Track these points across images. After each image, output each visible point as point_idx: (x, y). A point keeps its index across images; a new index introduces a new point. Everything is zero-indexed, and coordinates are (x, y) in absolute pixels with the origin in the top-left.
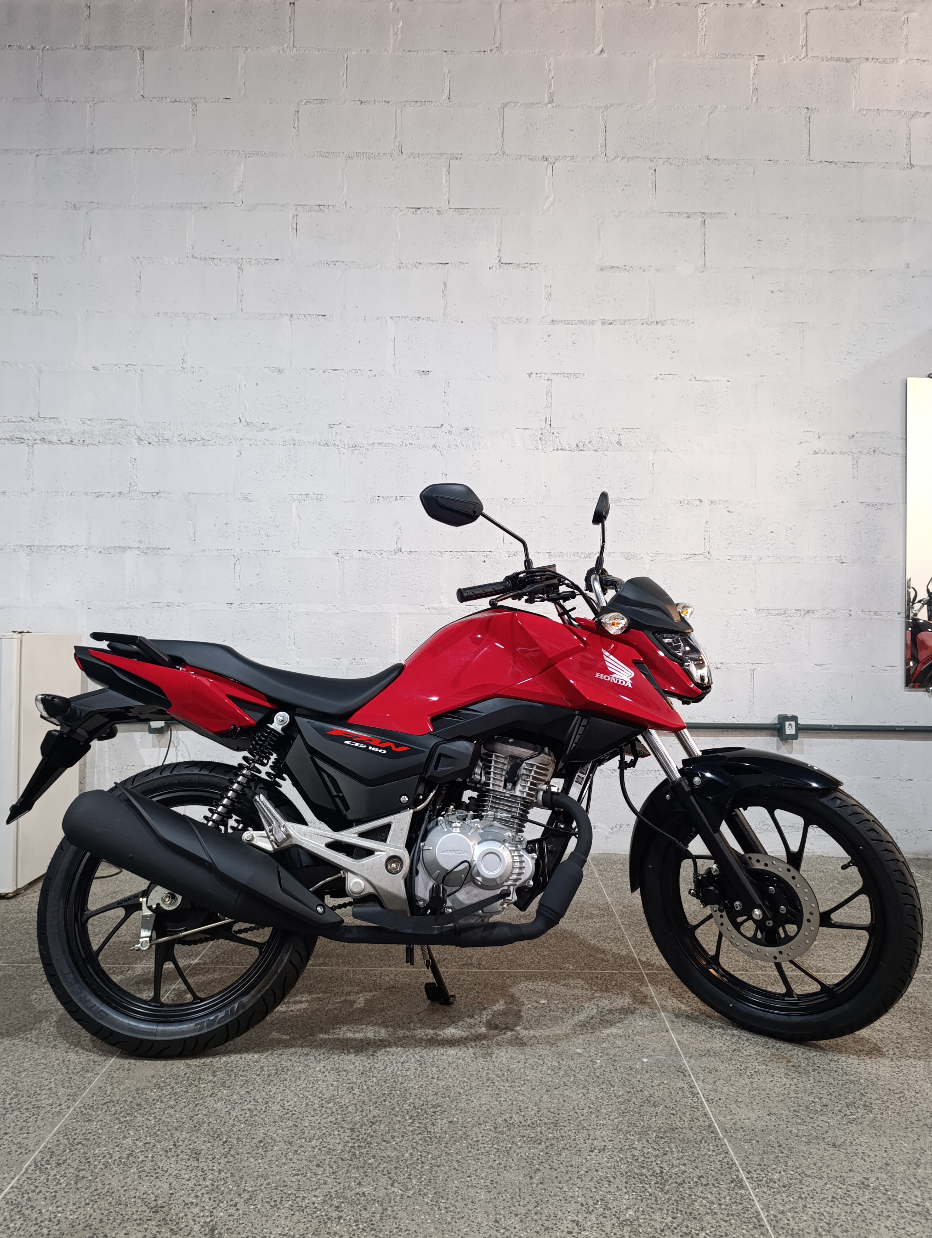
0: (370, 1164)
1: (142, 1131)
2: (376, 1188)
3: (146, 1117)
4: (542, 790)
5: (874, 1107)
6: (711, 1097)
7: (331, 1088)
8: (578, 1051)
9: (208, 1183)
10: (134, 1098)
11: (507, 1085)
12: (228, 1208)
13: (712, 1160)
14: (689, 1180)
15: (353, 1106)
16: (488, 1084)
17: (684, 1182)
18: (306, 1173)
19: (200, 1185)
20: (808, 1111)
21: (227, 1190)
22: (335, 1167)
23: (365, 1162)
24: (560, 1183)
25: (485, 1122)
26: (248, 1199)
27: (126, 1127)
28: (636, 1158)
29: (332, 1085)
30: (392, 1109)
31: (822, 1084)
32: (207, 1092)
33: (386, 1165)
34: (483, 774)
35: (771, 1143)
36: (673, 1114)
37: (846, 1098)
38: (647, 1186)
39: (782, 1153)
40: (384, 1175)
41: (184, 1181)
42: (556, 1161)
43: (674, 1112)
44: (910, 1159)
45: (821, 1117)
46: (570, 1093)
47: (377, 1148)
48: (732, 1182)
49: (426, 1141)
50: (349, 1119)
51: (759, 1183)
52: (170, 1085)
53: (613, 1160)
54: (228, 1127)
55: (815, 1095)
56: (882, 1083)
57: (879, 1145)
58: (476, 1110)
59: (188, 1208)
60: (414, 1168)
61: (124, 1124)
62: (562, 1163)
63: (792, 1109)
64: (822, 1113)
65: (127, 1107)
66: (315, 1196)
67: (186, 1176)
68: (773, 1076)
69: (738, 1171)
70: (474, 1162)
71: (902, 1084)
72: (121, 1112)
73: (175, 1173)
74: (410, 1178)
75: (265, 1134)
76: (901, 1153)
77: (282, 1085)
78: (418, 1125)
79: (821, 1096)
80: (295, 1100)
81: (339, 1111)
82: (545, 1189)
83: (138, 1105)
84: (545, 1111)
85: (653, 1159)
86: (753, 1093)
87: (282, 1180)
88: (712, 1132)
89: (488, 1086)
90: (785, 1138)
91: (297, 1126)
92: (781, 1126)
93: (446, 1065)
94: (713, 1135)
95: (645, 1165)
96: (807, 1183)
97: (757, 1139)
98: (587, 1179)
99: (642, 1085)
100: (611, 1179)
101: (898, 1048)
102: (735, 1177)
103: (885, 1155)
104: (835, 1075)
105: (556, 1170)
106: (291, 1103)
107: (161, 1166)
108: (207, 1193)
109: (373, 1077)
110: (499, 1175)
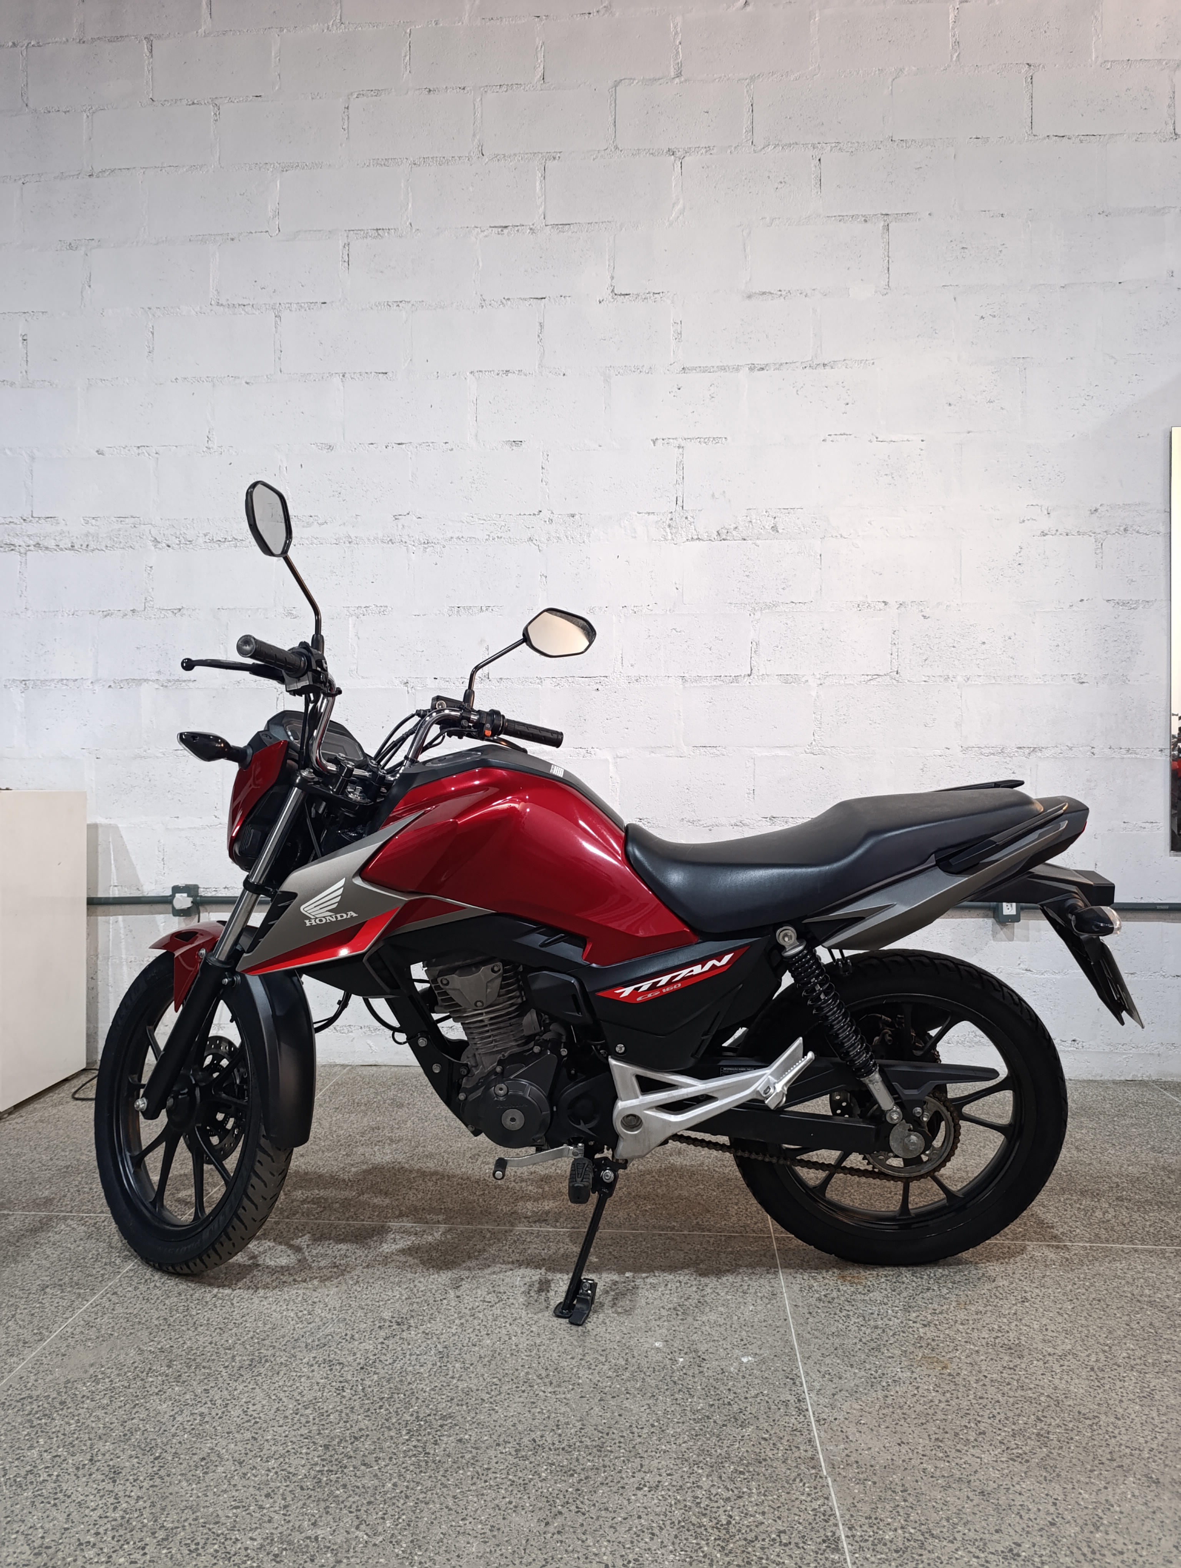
0: (337, 1496)
1: (55, 1439)
2: (334, 1531)
3: (66, 1420)
5: (1051, 1437)
6: (824, 1416)
7: (316, 1387)
8: (657, 1344)
9: (118, 1515)
10: (59, 1393)
11: (550, 1389)
12: (133, 1552)
13: (803, 1507)
14: (764, 1536)
15: (337, 1413)
16: (523, 1388)
17: (756, 1538)
18: (249, 1506)
19: (106, 1517)
20: (957, 1440)
21: (140, 1525)
22: (289, 1499)
23: (332, 1492)
24: (584, 1534)
25: (506, 1442)
26: (163, 1539)
27: (37, 1433)
28: (698, 1500)
29: (318, 1383)
30: (387, 1420)
31: (984, 1402)
32: (153, 1387)
33: (357, 1498)
35: (892, 1486)
36: (765, 1439)
37: (1014, 1424)
38: (703, 1542)
39: (905, 1501)
40: (351, 1512)
41: (87, 1511)
42: (587, 1502)
43: (766, 1436)
44: (1087, 1518)
45: (972, 1451)
46: (630, 1405)
47: (353, 1473)
48: (824, 1541)
49: (420, 1466)
50: (327, 1431)
51: (862, 1544)
52: (109, 1377)
53: (666, 1503)
54: (167, 1437)
55: (971, 1417)
56: (1071, 1402)
57: (1047, 1495)
58: (498, 1424)
59: (82, 1550)
60: (394, 1504)
61: (35, 1429)
62: (594, 1505)
63: (933, 1437)
64: (976, 1443)
65: (46, 1405)
66: (252, 1539)
67: (92, 1504)
68: (918, 1388)
69: (836, 1525)
70: (475, 1499)
71: (1099, 1404)
72: (37, 1412)
73: (79, 1500)
74: (383, 1518)
75: (212, 1449)
76: (1076, 1507)
77: (252, 1382)
78: (414, 1443)
79: (979, 1419)
80: (264, 1403)
81: (317, 1421)
82: (561, 1542)
83: (62, 1403)
84: (589, 1430)
85: (722, 1502)
86: (884, 1411)
87: (215, 1514)
88: (813, 1468)
89: (523, 1392)
90: (914, 1479)
91: (255, 1439)
92: (913, 1461)
93: (475, 1360)
94: (813, 1471)
95: (708, 1512)
96: (930, 1548)
97: (875, 1479)
98: (622, 1529)
99: (731, 1396)
100: (656, 1531)
101: (1105, 1351)
102: (829, 1534)
103: (1052, 1509)
104: (1006, 1389)
105: (584, 1514)
106: (258, 1407)
107: (65, 1488)
108: (113, 1529)
109: (375, 1373)
110: (504, 1519)
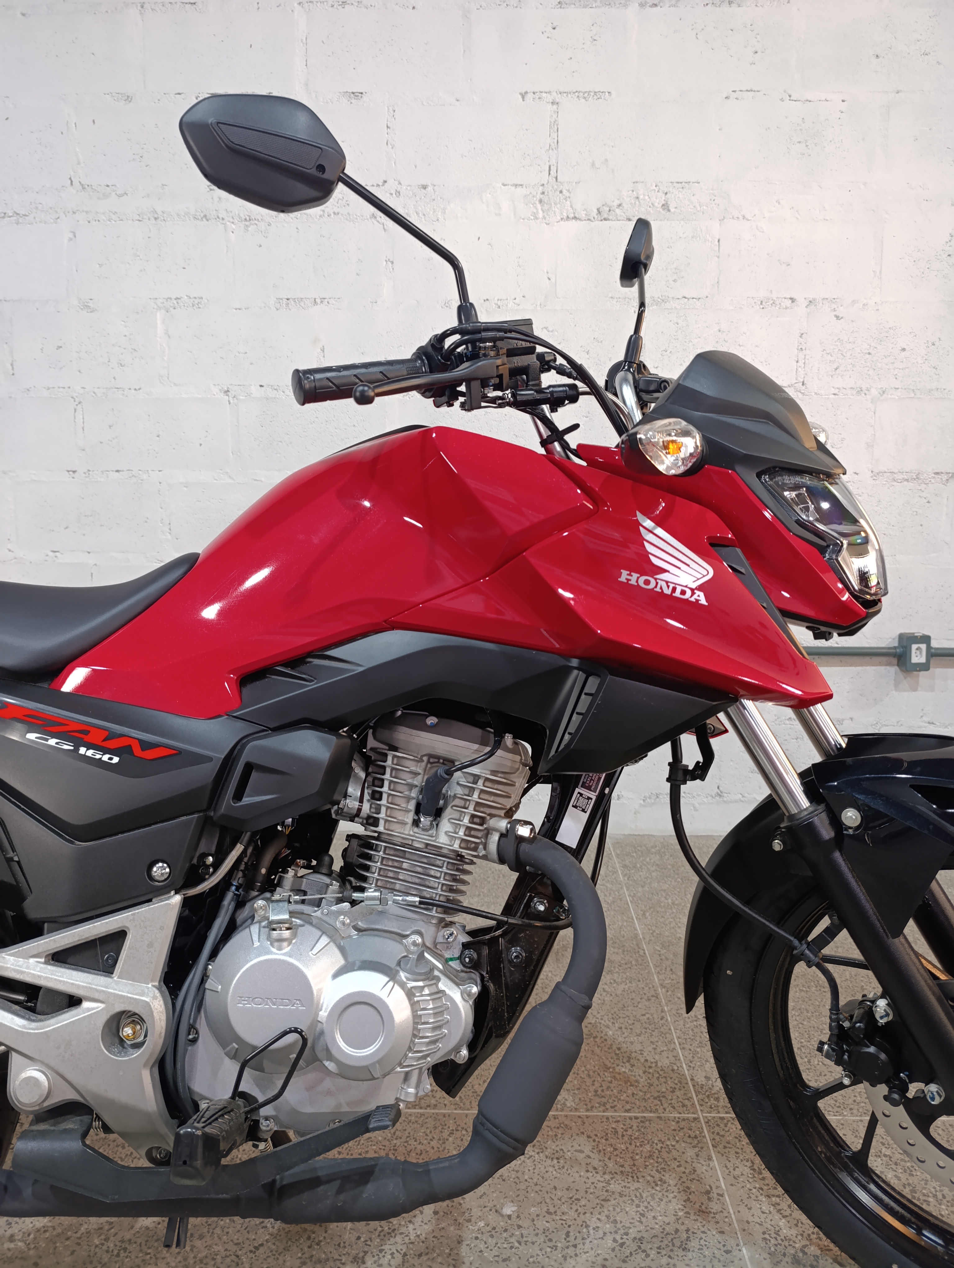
4: (496, 830)
34: (367, 797)
